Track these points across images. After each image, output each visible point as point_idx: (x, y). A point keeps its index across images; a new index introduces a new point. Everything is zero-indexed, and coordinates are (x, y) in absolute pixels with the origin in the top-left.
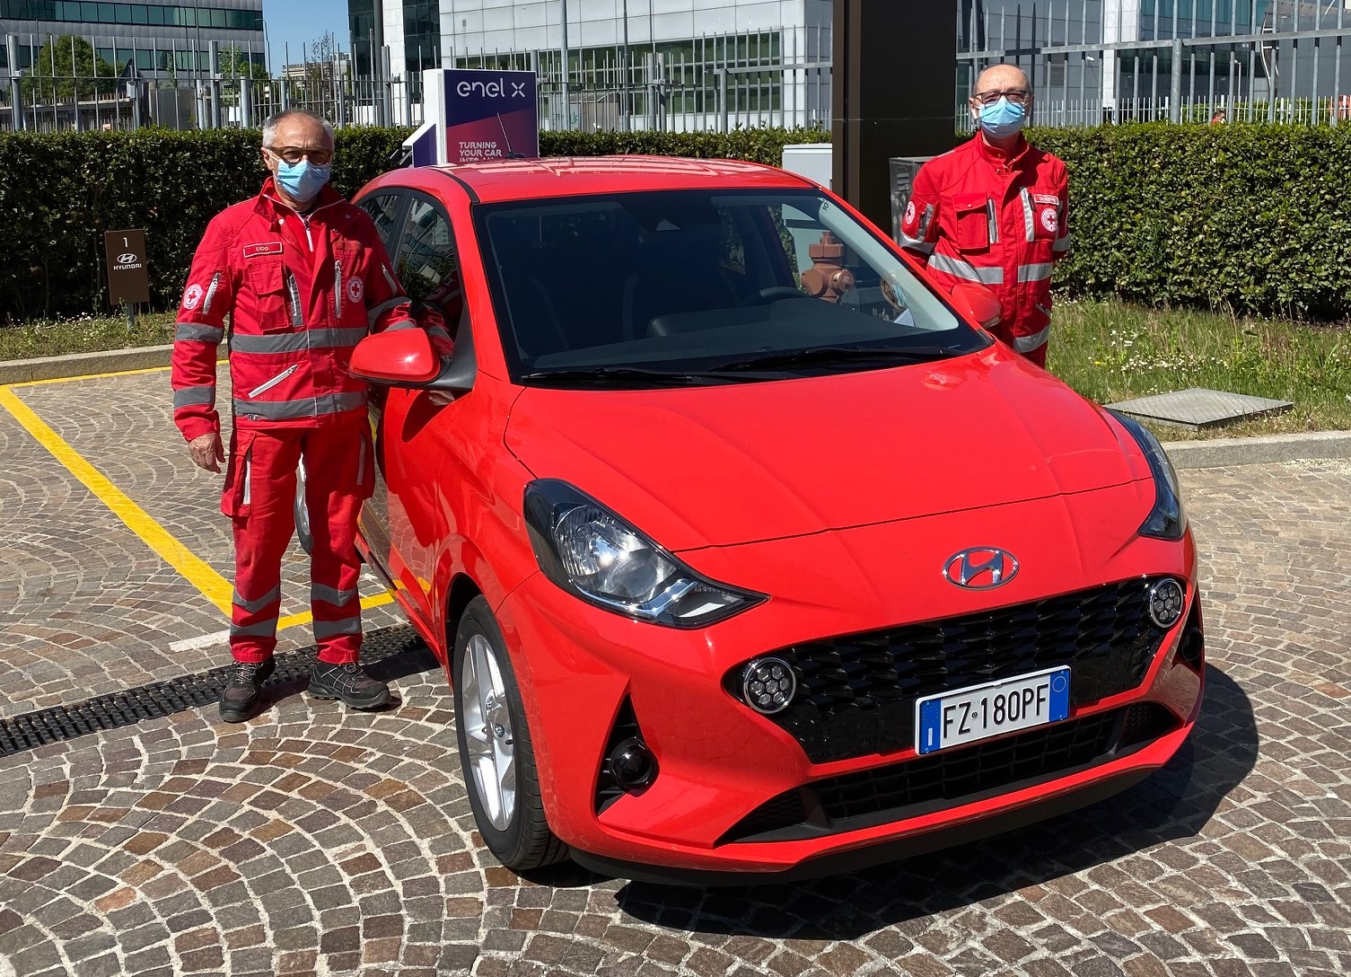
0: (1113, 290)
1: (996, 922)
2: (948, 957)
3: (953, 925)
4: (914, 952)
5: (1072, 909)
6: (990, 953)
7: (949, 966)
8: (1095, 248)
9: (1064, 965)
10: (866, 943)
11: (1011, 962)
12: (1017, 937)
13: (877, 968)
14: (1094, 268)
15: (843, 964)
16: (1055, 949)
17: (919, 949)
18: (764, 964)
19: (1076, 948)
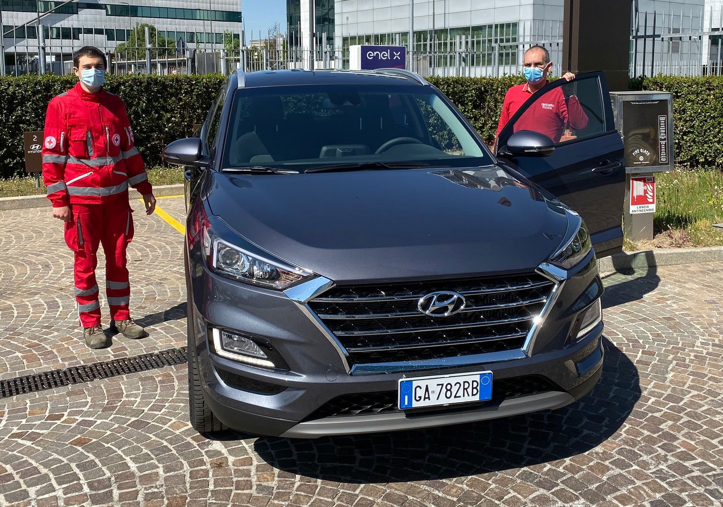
0: (715, 165)
1: (672, 458)
2: (651, 471)
3: (652, 458)
4: (633, 468)
5: (711, 456)
6: (671, 471)
7: (651, 475)
8: (706, 142)
9: (709, 479)
10: (609, 463)
11: (681, 475)
12: (684, 466)
13: (616, 473)
14: (704, 153)
15: (599, 471)
16: (703, 472)
17: (635, 467)
18: (561, 468)
19: (714, 472)
